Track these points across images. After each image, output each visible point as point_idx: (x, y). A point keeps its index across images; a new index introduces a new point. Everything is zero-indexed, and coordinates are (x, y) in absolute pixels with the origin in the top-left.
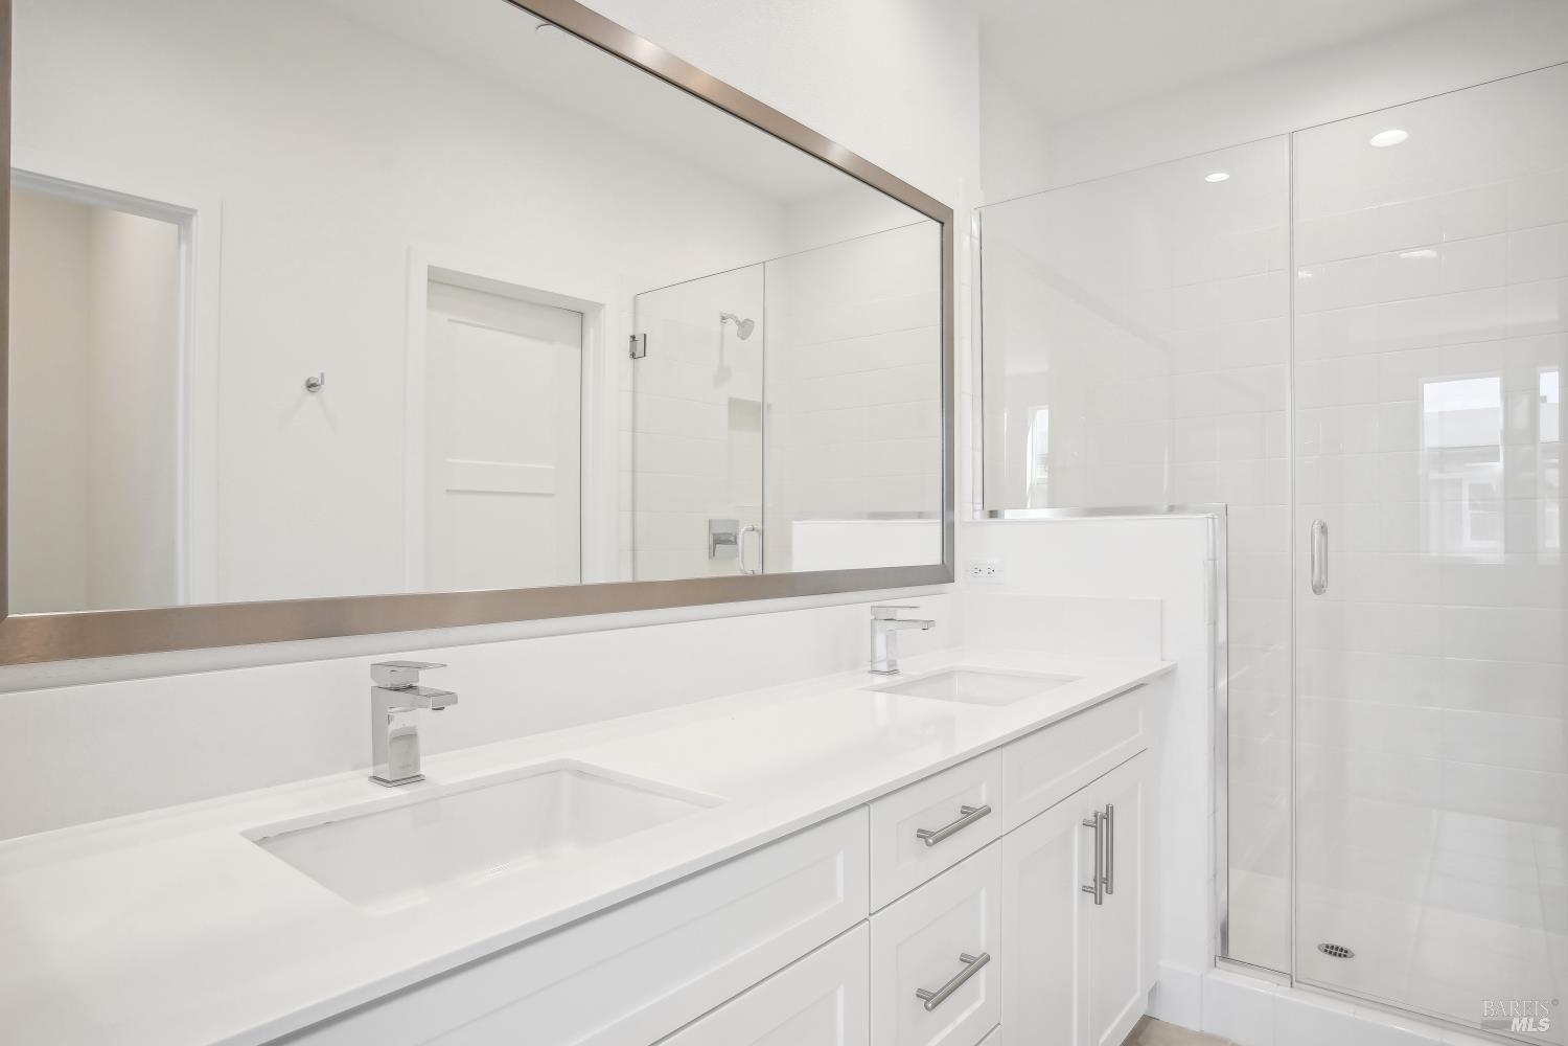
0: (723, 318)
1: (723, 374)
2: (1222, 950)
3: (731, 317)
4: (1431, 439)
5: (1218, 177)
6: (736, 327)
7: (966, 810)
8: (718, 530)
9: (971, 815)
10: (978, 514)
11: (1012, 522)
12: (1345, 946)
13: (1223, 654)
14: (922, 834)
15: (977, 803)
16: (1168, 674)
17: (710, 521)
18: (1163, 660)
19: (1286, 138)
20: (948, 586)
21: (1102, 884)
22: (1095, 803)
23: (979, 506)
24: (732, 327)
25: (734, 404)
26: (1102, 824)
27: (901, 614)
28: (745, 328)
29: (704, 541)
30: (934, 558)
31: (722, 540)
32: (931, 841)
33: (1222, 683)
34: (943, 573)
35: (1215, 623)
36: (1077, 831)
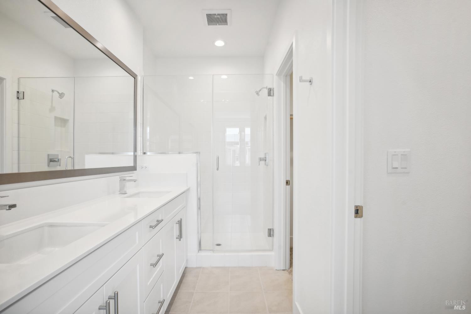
0: (53, 91)
1: (52, 109)
2: (200, 249)
3: (55, 91)
4: (228, 140)
5: (191, 78)
6: (58, 95)
7: (158, 221)
8: (50, 157)
9: (159, 222)
10: (141, 153)
11: (148, 155)
12: (219, 243)
13: (198, 185)
14: (151, 227)
15: (160, 219)
16: (188, 190)
17: (48, 155)
18: (187, 186)
19: (212, 76)
20: (135, 172)
21: (180, 237)
22: (177, 219)
23: (142, 151)
24: (56, 95)
25: (56, 118)
26: (180, 223)
27: (127, 178)
28: (61, 95)
29: (46, 161)
30: (132, 165)
31: (52, 160)
32: (154, 227)
33: (199, 189)
34: (134, 168)
35: (197, 178)
36: (175, 225)
